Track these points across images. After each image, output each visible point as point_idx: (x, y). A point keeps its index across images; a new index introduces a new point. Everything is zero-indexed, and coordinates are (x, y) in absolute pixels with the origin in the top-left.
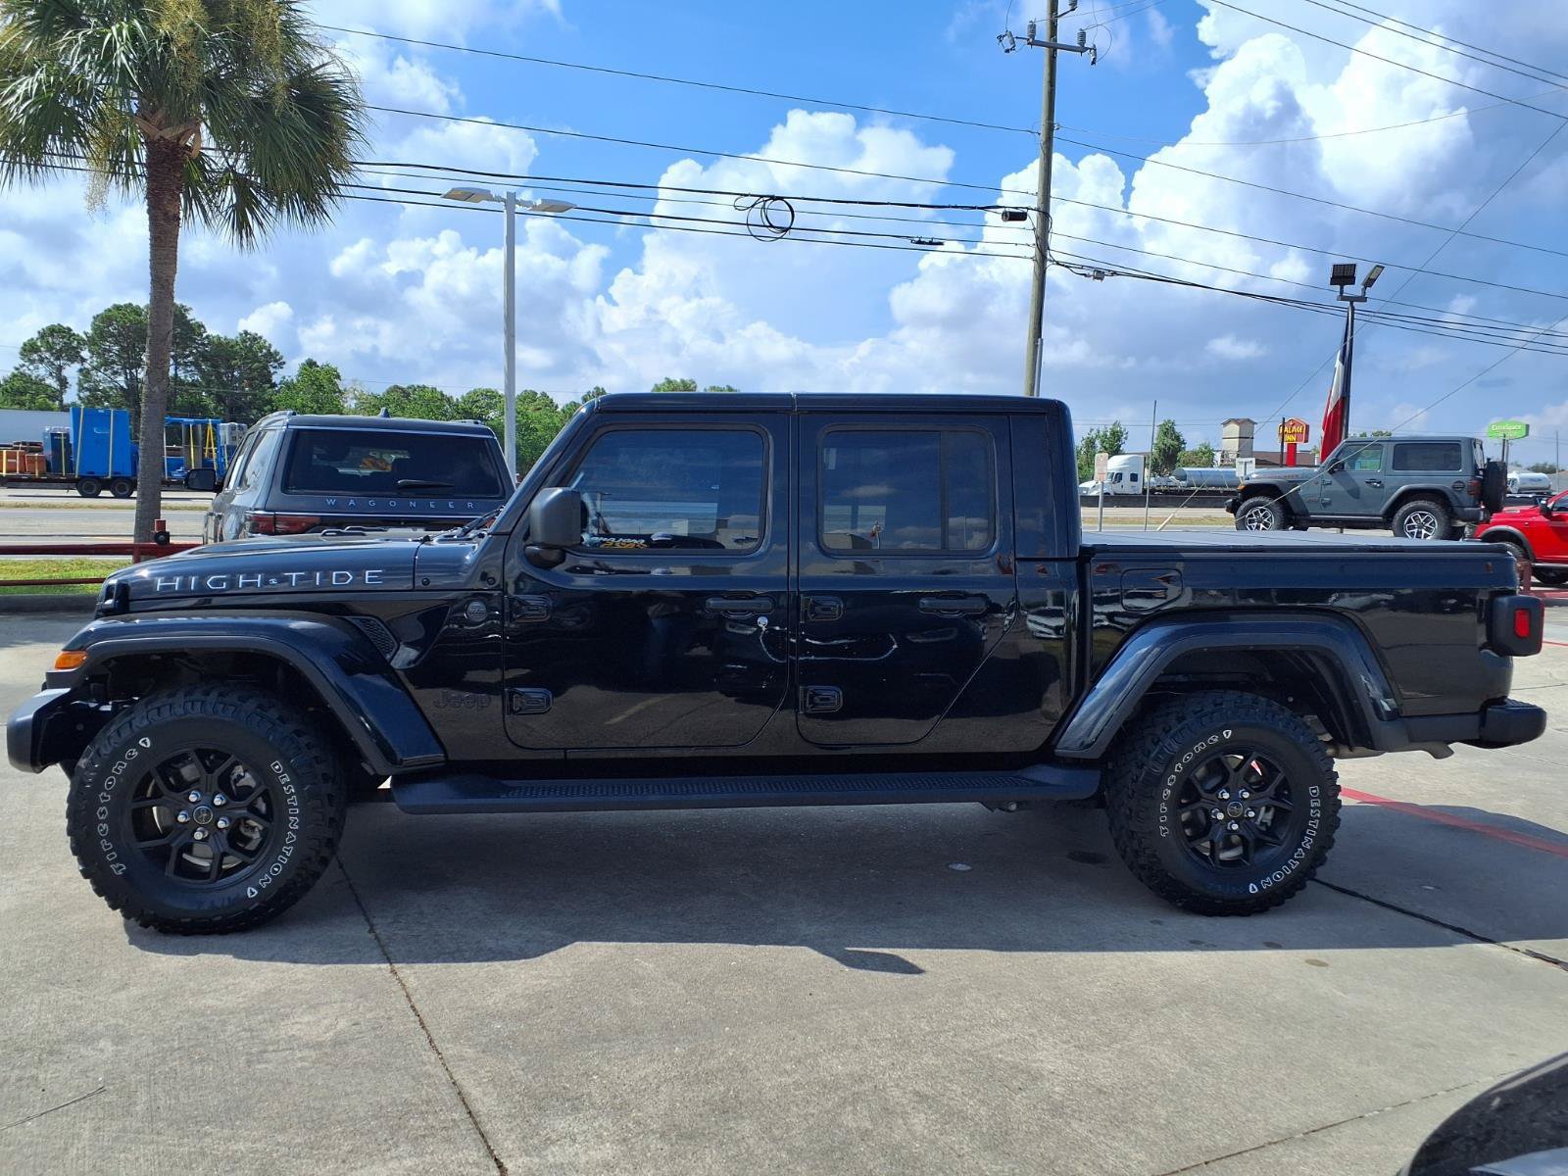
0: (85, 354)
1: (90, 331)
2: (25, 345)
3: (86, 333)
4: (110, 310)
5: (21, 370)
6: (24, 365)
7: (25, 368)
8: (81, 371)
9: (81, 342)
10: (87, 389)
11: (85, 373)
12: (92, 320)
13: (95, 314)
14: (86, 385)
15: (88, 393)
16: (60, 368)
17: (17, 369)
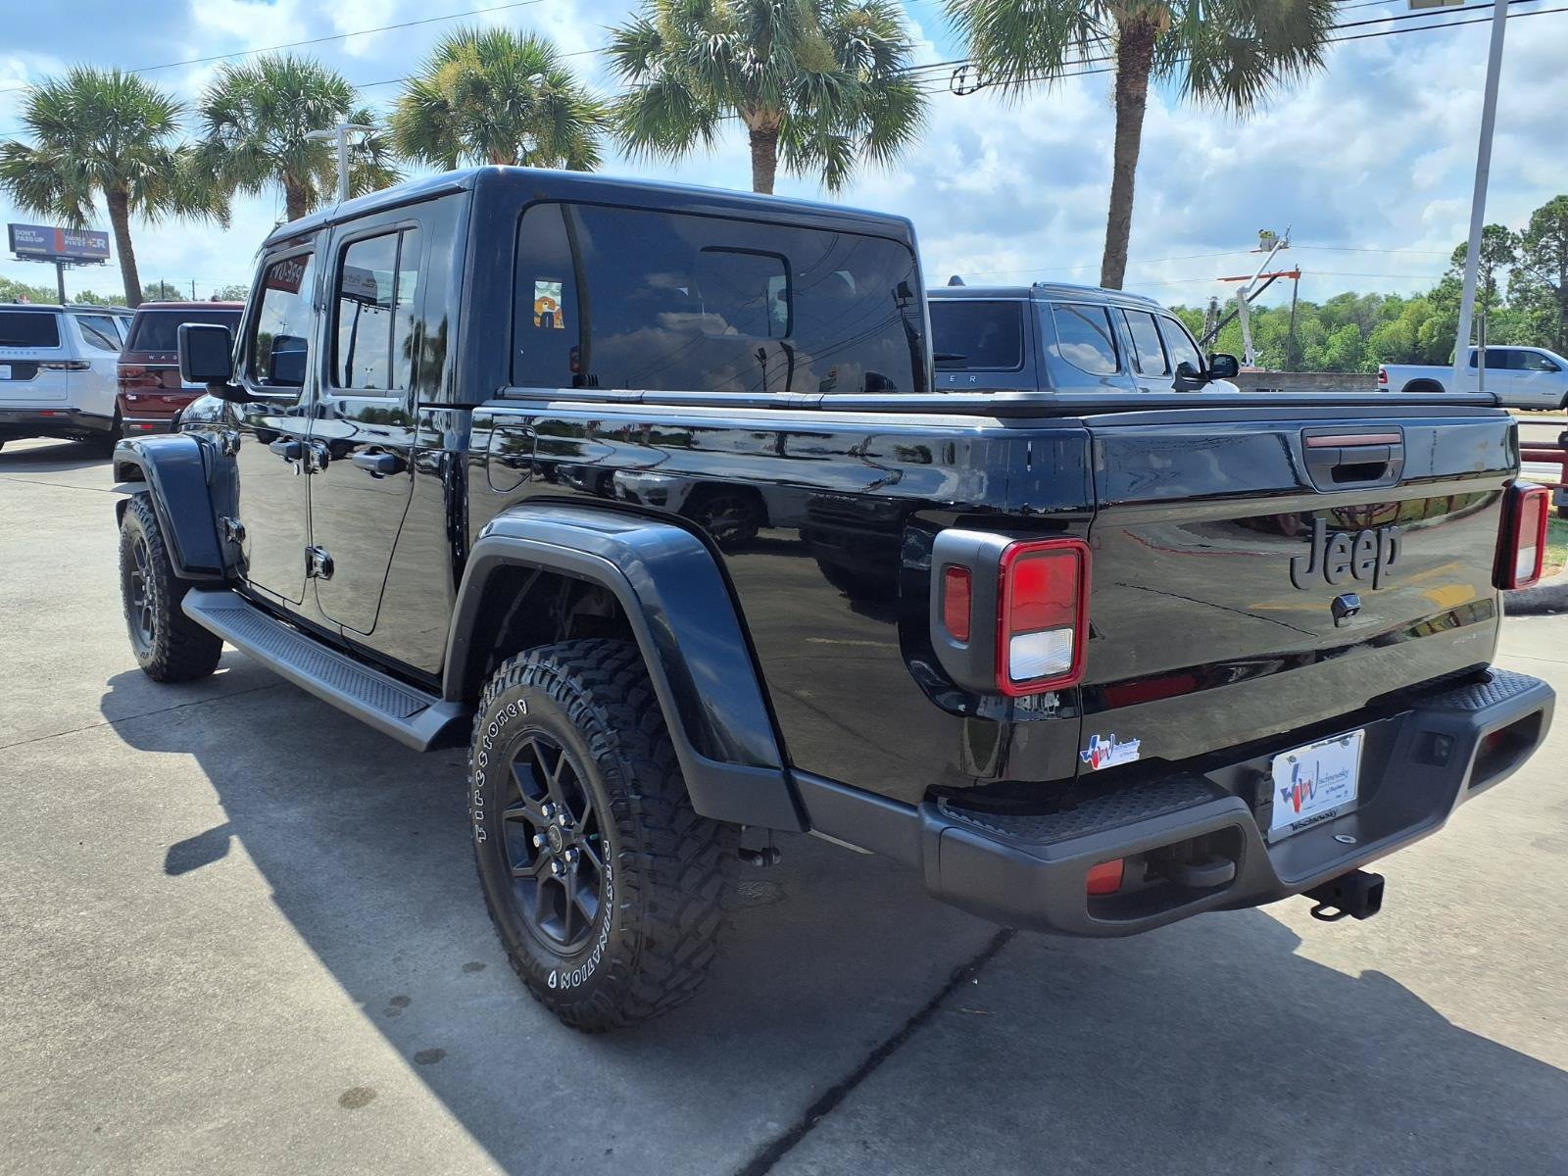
0: (1518, 253)
1: (1527, 228)
2: (1457, 249)
3: (1522, 231)
4: (1552, 203)
5: (1450, 276)
6: (1453, 270)
7: (1454, 273)
8: (1512, 271)
9: (1515, 238)
10: (1517, 290)
11: (1516, 274)
12: (1531, 216)
13: (1535, 209)
14: (1517, 286)
15: (1518, 295)
16: (1490, 270)
17: (1446, 274)
